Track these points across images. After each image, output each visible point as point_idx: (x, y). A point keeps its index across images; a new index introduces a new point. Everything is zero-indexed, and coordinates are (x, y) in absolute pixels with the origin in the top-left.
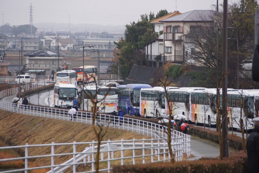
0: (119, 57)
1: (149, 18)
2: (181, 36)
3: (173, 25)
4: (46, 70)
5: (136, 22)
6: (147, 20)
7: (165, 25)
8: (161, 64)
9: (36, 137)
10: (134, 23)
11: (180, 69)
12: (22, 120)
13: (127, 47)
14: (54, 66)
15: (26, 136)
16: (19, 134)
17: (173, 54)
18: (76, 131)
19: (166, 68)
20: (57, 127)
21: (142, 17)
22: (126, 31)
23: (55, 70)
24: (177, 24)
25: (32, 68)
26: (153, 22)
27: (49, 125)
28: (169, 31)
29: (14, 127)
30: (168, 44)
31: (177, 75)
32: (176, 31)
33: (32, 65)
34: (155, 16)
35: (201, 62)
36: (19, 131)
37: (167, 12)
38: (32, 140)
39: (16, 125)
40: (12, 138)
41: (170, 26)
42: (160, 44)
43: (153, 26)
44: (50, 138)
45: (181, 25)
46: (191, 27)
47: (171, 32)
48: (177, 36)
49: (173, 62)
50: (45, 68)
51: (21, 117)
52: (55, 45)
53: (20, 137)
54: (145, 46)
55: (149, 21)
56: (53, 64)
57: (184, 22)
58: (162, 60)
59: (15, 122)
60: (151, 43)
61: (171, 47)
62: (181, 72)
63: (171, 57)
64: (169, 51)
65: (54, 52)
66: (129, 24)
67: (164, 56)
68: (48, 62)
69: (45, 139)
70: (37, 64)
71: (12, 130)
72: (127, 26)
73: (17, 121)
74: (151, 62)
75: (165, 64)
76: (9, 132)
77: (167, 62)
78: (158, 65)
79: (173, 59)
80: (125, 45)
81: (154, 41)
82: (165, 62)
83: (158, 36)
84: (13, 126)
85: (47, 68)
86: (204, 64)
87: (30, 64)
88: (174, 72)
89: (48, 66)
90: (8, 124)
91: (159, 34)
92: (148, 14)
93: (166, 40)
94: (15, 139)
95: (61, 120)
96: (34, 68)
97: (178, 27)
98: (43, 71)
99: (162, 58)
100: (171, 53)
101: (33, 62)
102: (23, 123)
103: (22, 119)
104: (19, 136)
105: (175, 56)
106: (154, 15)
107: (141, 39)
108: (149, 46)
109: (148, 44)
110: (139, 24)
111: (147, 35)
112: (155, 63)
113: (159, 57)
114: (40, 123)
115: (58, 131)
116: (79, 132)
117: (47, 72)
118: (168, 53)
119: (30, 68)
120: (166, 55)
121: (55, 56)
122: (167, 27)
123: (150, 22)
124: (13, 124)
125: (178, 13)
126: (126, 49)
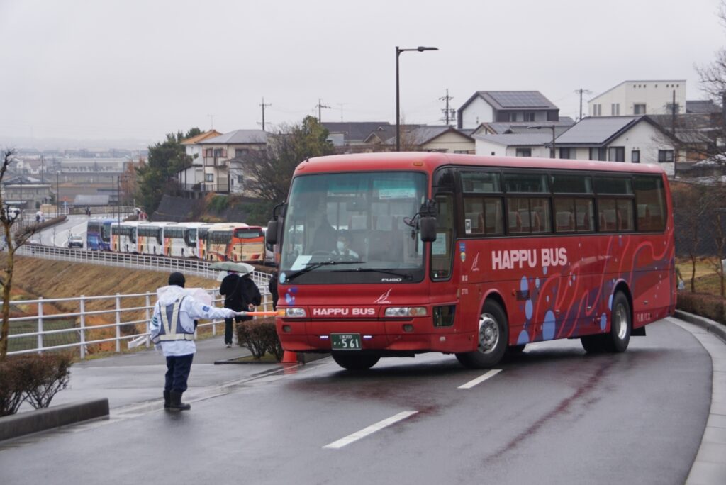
0: (141, 185)
1: (176, 137)
2: (225, 162)
3: (215, 147)
4: (28, 201)
5: (161, 143)
6: (175, 140)
7: (205, 147)
8: (200, 194)
9: (66, 285)
10: (159, 144)
11: (227, 201)
12: (40, 266)
13: (150, 173)
14: (39, 196)
15: (52, 283)
16: (40, 282)
17: (215, 182)
18: (119, 276)
19: (208, 199)
20: (92, 273)
21: (168, 136)
22: (149, 154)
23: (40, 201)
24: (219, 147)
25: (10, 198)
26: (183, 143)
27: (80, 271)
28: (209, 154)
29: (31, 274)
30: (209, 170)
31: (223, 208)
32: (218, 155)
33: (10, 196)
34: (184, 135)
35: (256, 192)
36: (40, 278)
37: (199, 131)
38: (61, 288)
39: (32, 271)
40: (33, 286)
41: (211, 150)
42: (198, 171)
43: (184, 148)
44: (85, 285)
45: (225, 147)
46: (237, 150)
47: (212, 157)
48: (220, 161)
49: (216, 192)
50: (26, 198)
51: (37, 262)
52: (22, 167)
53: (44, 285)
54: (178, 172)
55: (177, 141)
56: (37, 193)
57: (229, 144)
58: (202, 190)
59: (30, 267)
60: (186, 169)
61: (212, 174)
62: (228, 204)
63: (213, 186)
64: (210, 179)
65: (37, 178)
66: (154, 146)
67: (204, 186)
68: (31, 192)
69: (79, 287)
70: (16, 193)
71: (29, 277)
72: (151, 149)
73: (34, 266)
74: (187, 192)
75: (206, 194)
76: (26, 279)
77: (209, 192)
78: (197, 196)
79: (215, 188)
80: (149, 171)
81: (190, 167)
82: (207, 193)
83: (192, 160)
84: (29, 272)
85: (29, 198)
86: (260, 195)
87: (7, 194)
88: (218, 205)
89: (31, 197)
90: (21, 270)
91: (193, 157)
92: (176, 133)
93: (207, 166)
94: (38, 288)
95: (95, 264)
96: (13, 198)
97: (221, 150)
98: (25, 202)
99: (202, 188)
100: (212, 181)
101: (11, 191)
102: (41, 268)
103: (39, 263)
104: (41, 284)
105: (218, 184)
106: (182, 134)
107: (171, 164)
108: (183, 173)
109: (181, 171)
110: (165, 145)
111: (179, 159)
112: (193, 194)
113: (197, 187)
114: (66, 268)
115: (96, 277)
116: (124, 278)
117: (30, 204)
118: (209, 181)
119: (6, 199)
120: (207, 183)
121: (39, 184)
122: (207, 150)
123: (178, 143)
124: (29, 270)
125: (214, 133)
126: (150, 175)
